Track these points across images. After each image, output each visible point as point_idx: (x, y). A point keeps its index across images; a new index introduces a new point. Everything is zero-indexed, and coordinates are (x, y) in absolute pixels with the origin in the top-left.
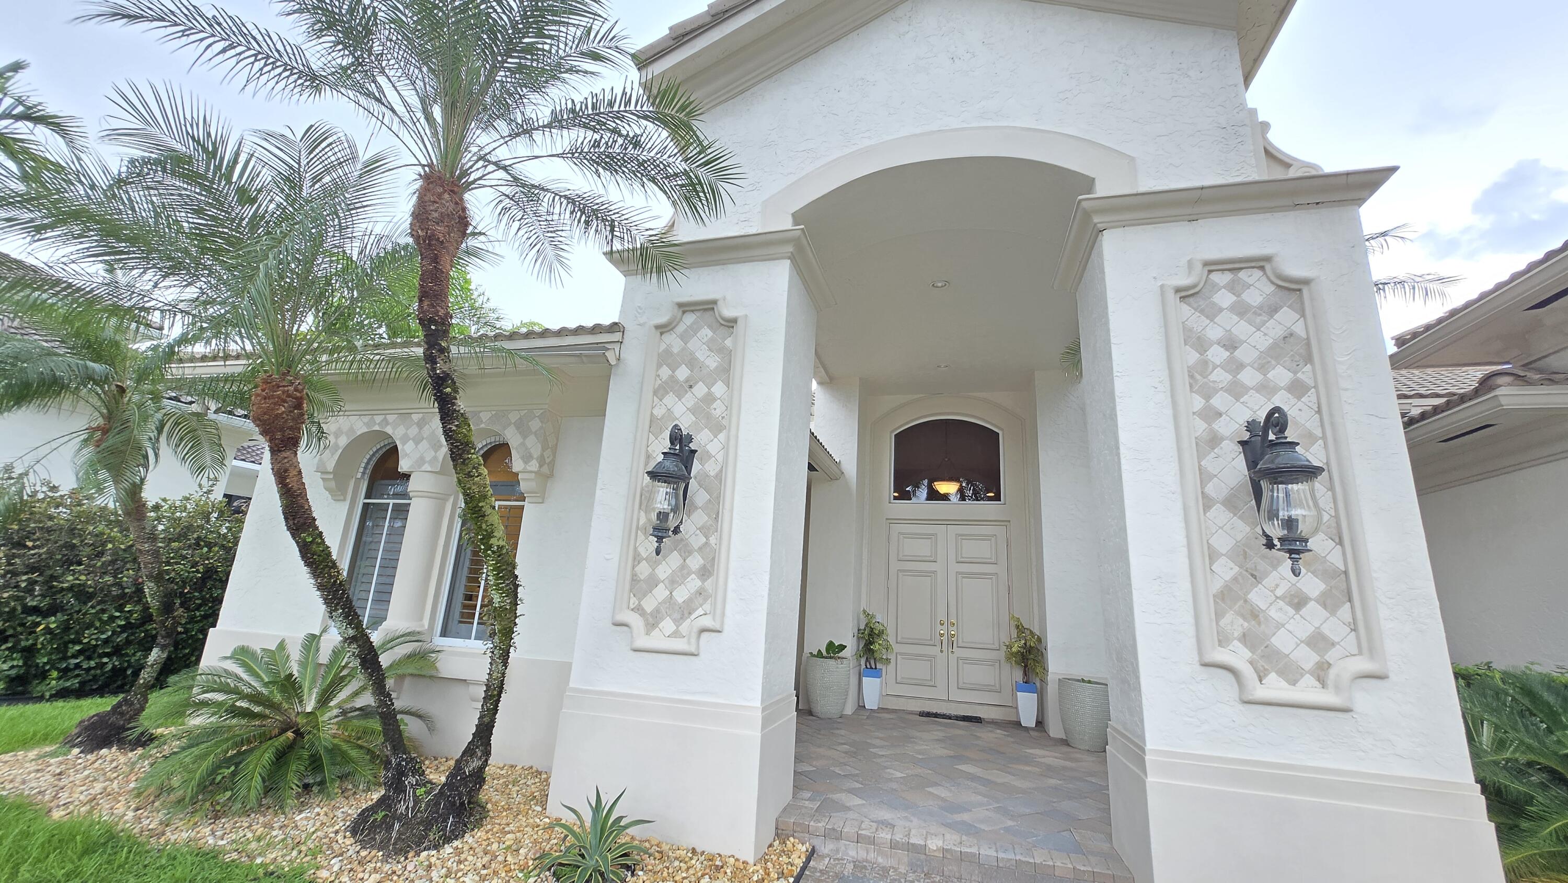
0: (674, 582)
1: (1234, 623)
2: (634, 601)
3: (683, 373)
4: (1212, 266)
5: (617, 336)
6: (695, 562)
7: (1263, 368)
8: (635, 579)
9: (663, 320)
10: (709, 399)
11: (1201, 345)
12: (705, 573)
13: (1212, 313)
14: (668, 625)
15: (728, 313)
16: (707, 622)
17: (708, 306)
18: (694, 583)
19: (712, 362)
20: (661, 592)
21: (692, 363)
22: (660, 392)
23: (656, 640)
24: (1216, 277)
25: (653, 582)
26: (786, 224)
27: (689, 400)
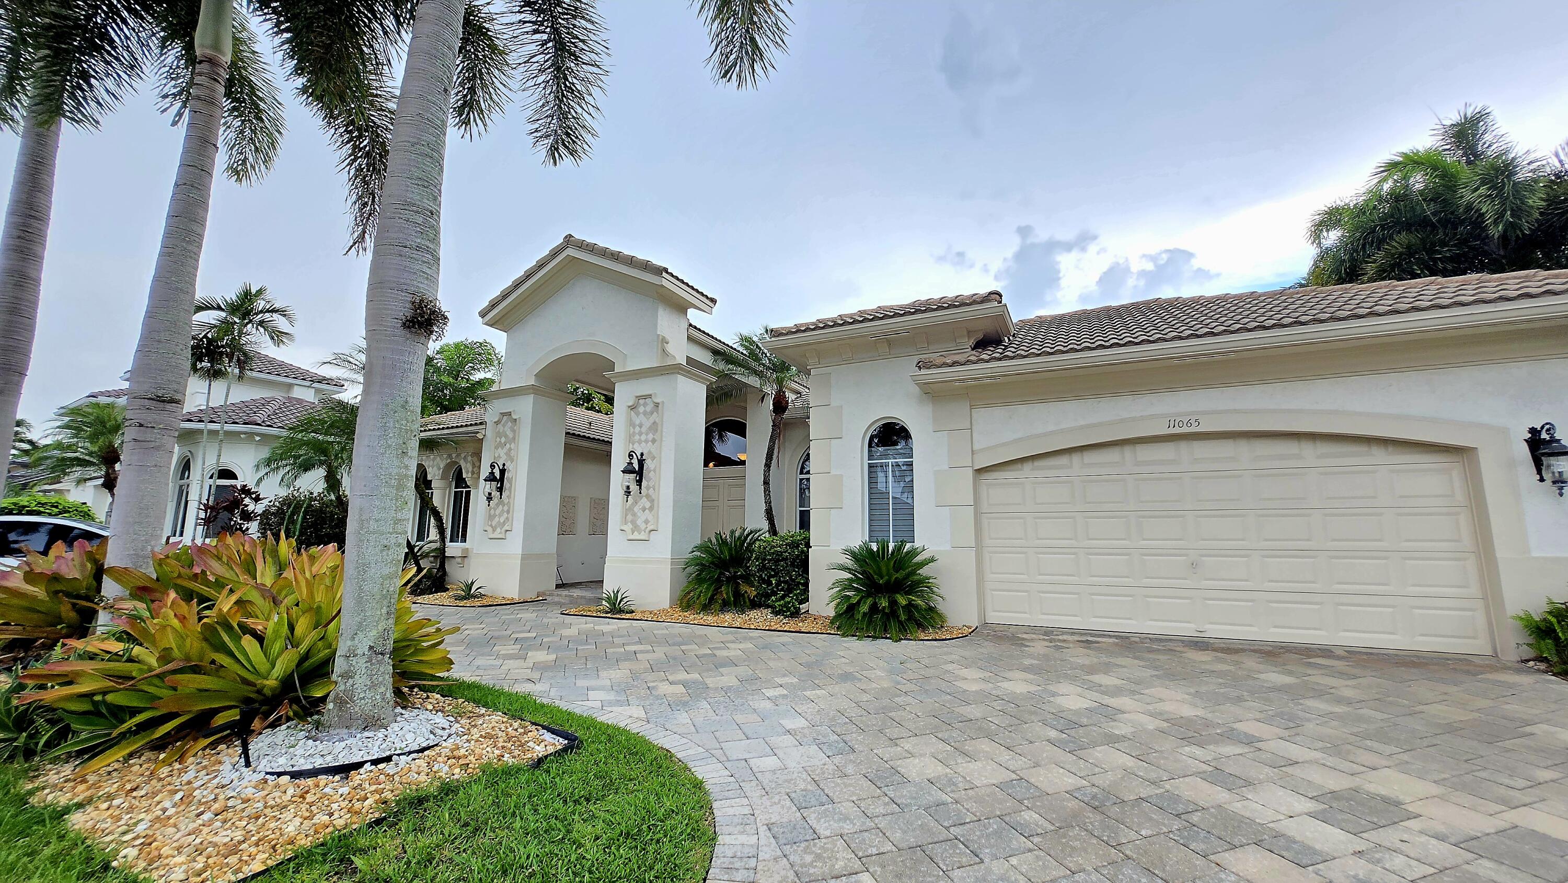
0: (500, 516)
1: (629, 517)
2: (490, 523)
3: (503, 440)
4: (639, 398)
5: (483, 426)
6: (506, 508)
7: (647, 434)
8: (490, 515)
9: (496, 420)
10: (510, 449)
11: (634, 426)
12: (508, 512)
13: (638, 414)
14: (498, 530)
15: (514, 417)
16: (508, 528)
17: (509, 414)
18: (505, 515)
19: (511, 435)
20: (497, 519)
21: (506, 436)
22: (497, 448)
23: (496, 535)
24: (642, 401)
25: (495, 516)
26: (532, 382)
27: (505, 450)
